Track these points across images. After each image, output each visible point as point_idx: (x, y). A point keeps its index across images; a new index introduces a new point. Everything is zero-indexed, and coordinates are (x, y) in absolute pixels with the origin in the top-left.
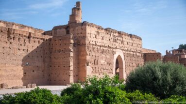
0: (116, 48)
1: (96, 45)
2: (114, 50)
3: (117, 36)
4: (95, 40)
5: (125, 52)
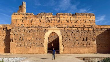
0: (50, 27)
1: (22, 27)
2: (47, 29)
3: (51, 18)
4: (21, 23)
5: (63, 29)
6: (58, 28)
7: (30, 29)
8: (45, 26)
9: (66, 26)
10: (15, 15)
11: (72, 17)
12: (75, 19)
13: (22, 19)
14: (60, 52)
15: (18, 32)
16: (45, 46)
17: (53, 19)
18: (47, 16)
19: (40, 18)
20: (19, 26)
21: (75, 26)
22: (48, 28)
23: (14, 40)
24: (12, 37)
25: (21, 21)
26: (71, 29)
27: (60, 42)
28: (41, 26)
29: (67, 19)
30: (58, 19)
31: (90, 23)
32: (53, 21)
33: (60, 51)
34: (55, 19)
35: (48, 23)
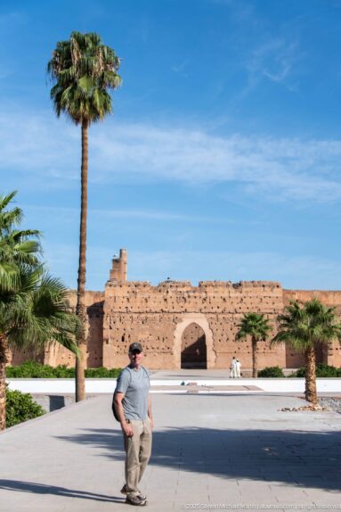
0: (186, 311)
3: (187, 292)
5: (214, 316)
6: (203, 315)
7: (143, 316)
8: (175, 310)
9: (220, 310)
10: (112, 287)
11: (232, 290)
12: (238, 294)
13: (128, 295)
14: (208, 366)
15: (118, 323)
16: (175, 353)
17: (191, 294)
18: (179, 289)
19: (165, 294)
20: (120, 310)
21: (239, 311)
22: (182, 314)
23: (110, 341)
24: (106, 333)
25: (125, 299)
26: (231, 315)
27: (207, 343)
28: (167, 310)
29: (223, 295)
30: (204, 295)
31: (271, 304)
32: (192, 300)
33: (208, 363)
34: (197, 294)
35: (181, 304)
